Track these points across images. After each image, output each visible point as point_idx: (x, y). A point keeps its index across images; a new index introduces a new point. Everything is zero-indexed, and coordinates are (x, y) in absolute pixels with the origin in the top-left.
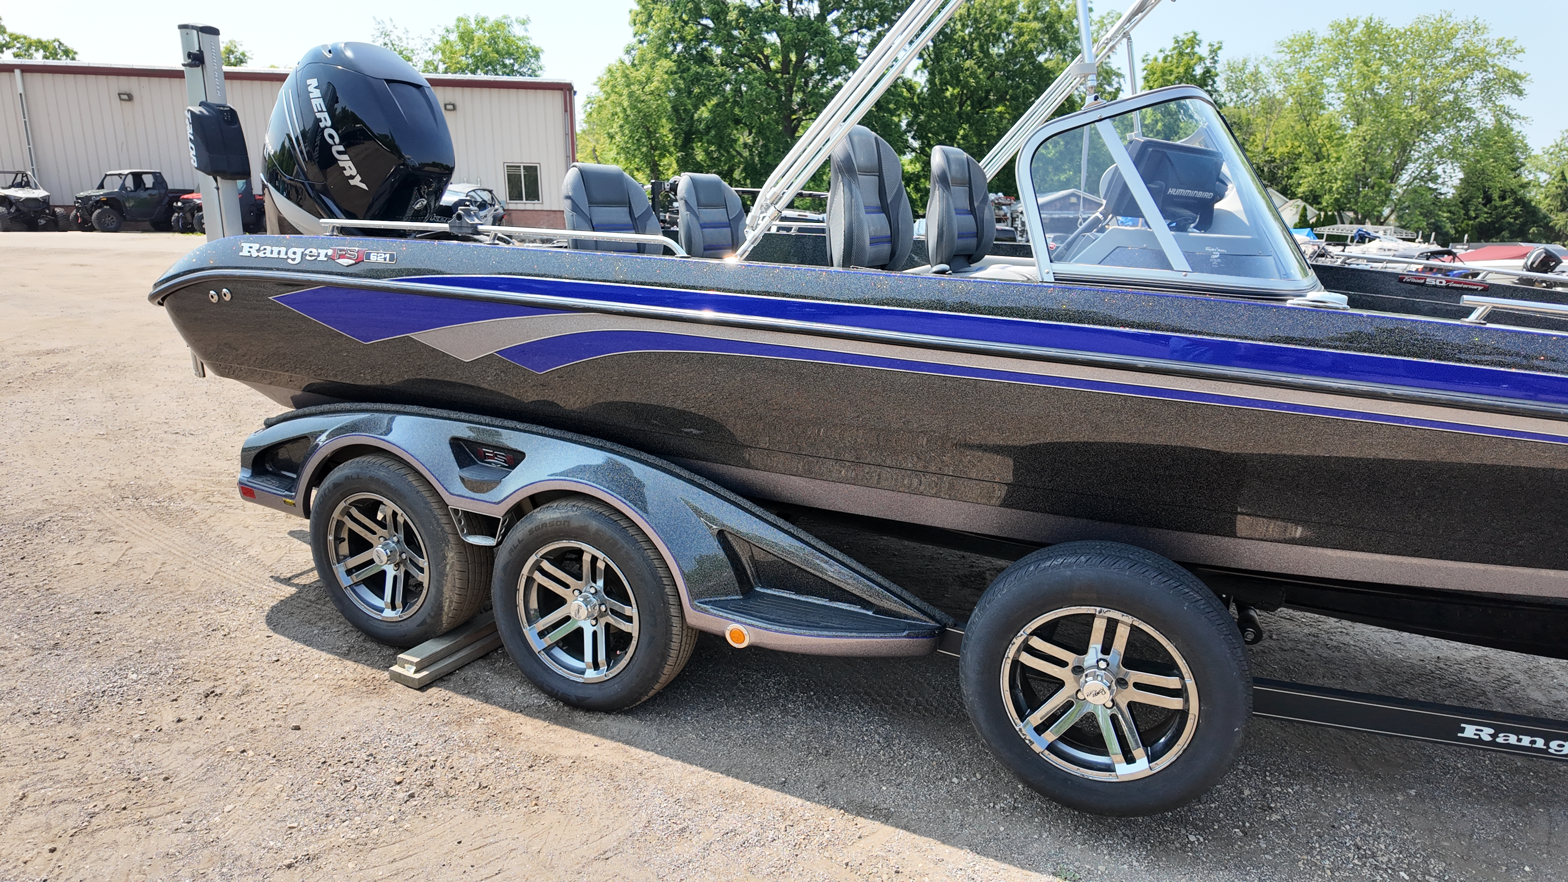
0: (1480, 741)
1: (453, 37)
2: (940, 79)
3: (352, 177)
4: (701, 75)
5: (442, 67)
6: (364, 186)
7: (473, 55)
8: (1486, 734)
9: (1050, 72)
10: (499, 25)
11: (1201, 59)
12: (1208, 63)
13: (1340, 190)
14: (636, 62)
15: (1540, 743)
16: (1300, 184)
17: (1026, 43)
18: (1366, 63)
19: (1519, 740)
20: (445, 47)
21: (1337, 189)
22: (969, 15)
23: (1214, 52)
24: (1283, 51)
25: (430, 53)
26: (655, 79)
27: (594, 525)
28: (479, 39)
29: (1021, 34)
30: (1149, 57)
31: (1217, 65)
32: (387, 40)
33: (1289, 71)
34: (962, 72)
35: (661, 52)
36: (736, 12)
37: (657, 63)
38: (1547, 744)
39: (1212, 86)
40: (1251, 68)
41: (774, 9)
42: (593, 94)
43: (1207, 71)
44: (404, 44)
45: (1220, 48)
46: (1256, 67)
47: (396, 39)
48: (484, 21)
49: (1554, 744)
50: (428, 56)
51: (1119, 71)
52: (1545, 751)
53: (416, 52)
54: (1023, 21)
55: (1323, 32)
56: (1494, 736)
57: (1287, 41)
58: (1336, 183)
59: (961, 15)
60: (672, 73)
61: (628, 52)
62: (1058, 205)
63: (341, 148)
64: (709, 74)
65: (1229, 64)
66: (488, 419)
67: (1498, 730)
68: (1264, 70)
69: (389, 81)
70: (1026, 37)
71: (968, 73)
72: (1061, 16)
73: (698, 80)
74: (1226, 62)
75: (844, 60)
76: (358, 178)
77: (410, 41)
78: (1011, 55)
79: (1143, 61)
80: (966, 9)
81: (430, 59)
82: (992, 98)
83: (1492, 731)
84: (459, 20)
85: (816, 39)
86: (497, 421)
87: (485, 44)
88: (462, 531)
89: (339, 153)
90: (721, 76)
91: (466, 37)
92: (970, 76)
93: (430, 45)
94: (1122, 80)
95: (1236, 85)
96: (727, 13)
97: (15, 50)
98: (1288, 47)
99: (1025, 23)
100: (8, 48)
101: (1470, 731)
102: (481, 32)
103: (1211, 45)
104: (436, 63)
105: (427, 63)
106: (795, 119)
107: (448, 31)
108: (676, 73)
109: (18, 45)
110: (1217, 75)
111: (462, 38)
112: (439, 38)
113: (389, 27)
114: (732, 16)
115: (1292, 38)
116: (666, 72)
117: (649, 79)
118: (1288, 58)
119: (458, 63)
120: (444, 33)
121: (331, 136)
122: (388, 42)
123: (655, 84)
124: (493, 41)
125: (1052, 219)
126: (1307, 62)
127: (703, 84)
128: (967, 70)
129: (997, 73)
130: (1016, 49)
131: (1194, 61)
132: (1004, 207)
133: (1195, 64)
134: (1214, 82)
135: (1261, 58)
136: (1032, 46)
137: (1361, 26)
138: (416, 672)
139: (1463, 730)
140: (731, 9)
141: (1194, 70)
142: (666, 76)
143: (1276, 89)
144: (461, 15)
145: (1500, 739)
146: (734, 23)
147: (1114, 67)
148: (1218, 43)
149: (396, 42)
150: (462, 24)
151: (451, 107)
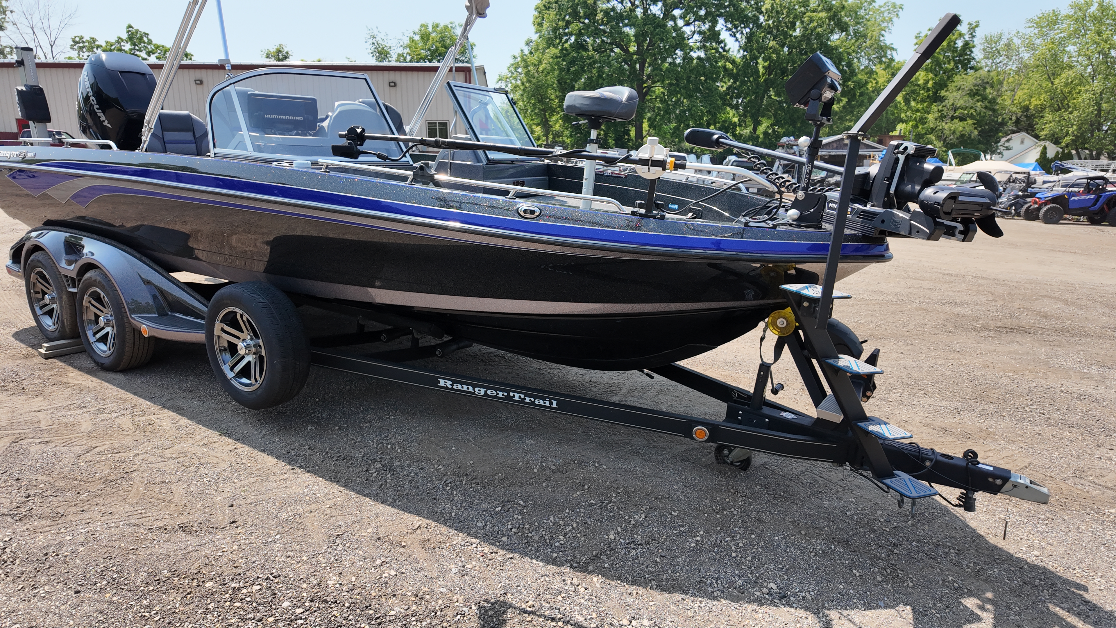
0: (447, 388)
1: (417, 38)
2: (750, 55)
3: (104, 121)
4: (577, 58)
5: (409, 58)
6: (109, 126)
7: (429, 49)
8: (449, 383)
9: (834, 49)
10: (446, 27)
11: (961, 35)
12: (967, 37)
13: (1075, 133)
14: (532, 51)
15: (471, 389)
16: (1043, 129)
17: (815, 28)
18: (1099, 33)
19: (462, 387)
20: (412, 44)
21: (1073, 132)
22: (773, 9)
23: (972, 29)
24: (1033, 26)
25: (402, 48)
26: (544, 62)
27: (99, 279)
28: (433, 39)
29: (811, 21)
30: (921, 35)
31: (974, 39)
32: (374, 41)
33: (1038, 42)
34: (767, 50)
35: (550, 43)
36: (602, 13)
37: (547, 51)
38: (474, 389)
39: (970, 55)
40: (1004, 41)
41: (631, 10)
42: (503, 74)
43: (966, 44)
44: (385, 43)
45: (977, 26)
46: (1010, 40)
47: (380, 40)
48: (437, 27)
49: (477, 389)
50: (400, 51)
51: (892, 46)
52: (474, 393)
53: (392, 49)
54: (814, 12)
55: (1065, 10)
56: (452, 385)
57: (1036, 18)
58: (1072, 127)
59: (766, 9)
60: (557, 57)
61: (527, 44)
62: (835, 145)
63: (98, 106)
64: (582, 57)
65: (986, 38)
66: (77, 232)
67: (453, 382)
68: (1017, 41)
69: (121, 72)
70: (815, 24)
71: (771, 50)
72: (843, 7)
73: (575, 62)
74: (984, 37)
75: (677, 44)
76: (106, 122)
77: (389, 41)
78: (806, 37)
79: (916, 37)
80: (770, 5)
81: (401, 53)
82: (789, 68)
83: (451, 383)
84: (422, 26)
85: (657, 30)
86: (83, 233)
87: (437, 41)
88: (69, 285)
89: (97, 109)
90: (590, 58)
91: (425, 37)
92: (773, 53)
93: (402, 43)
94: (894, 53)
95: (991, 53)
96: (596, 15)
97: (157, 55)
98: (1037, 23)
99: (815, 14)
100: (153, 53)
101: (442, 383)
102: (435, 34)
103: (970, 24)
104: (405, 55)
105: (399, 55)
106: (645, 87)
107: (414, 33)
108: (560, 57)
109: (159, 51)
110: (974, 47)
111: (422, 38)
112: (408, 38)
113: (376, 32)
114: (599, 16)
115: (1041, 16)
116: (552, 57)
117: (540, 62)
118: (1036, 31)
119: (419, 55)
120: (412, 35)
121: (93, 100)
122: (375, 42)
123: (544, 65)
124: (442, 39)
125: (830, 156)
126: (1052, 33)
127: (577, 64)
128: (771, 48)
129: (794, 50)
130: (807, 32)
131: (955, 36)
132: (794, 147)
133: (956, 39)
134: (972, 52)
135: (1014, 32)
136: (819, 30)
137: (1096, 5)
138: (46, 351)
139: (439, 382)
140: (599, 11)
141: (955, 43)
142: (551, 60)
143: (1026, 55)
144: (423, 22)
145: (455, 387)
146: (600, 21)
147: (888, 43)
148: (976, 22)
149: (380, 42)
150: (423, 29)
151: (392, 84)
